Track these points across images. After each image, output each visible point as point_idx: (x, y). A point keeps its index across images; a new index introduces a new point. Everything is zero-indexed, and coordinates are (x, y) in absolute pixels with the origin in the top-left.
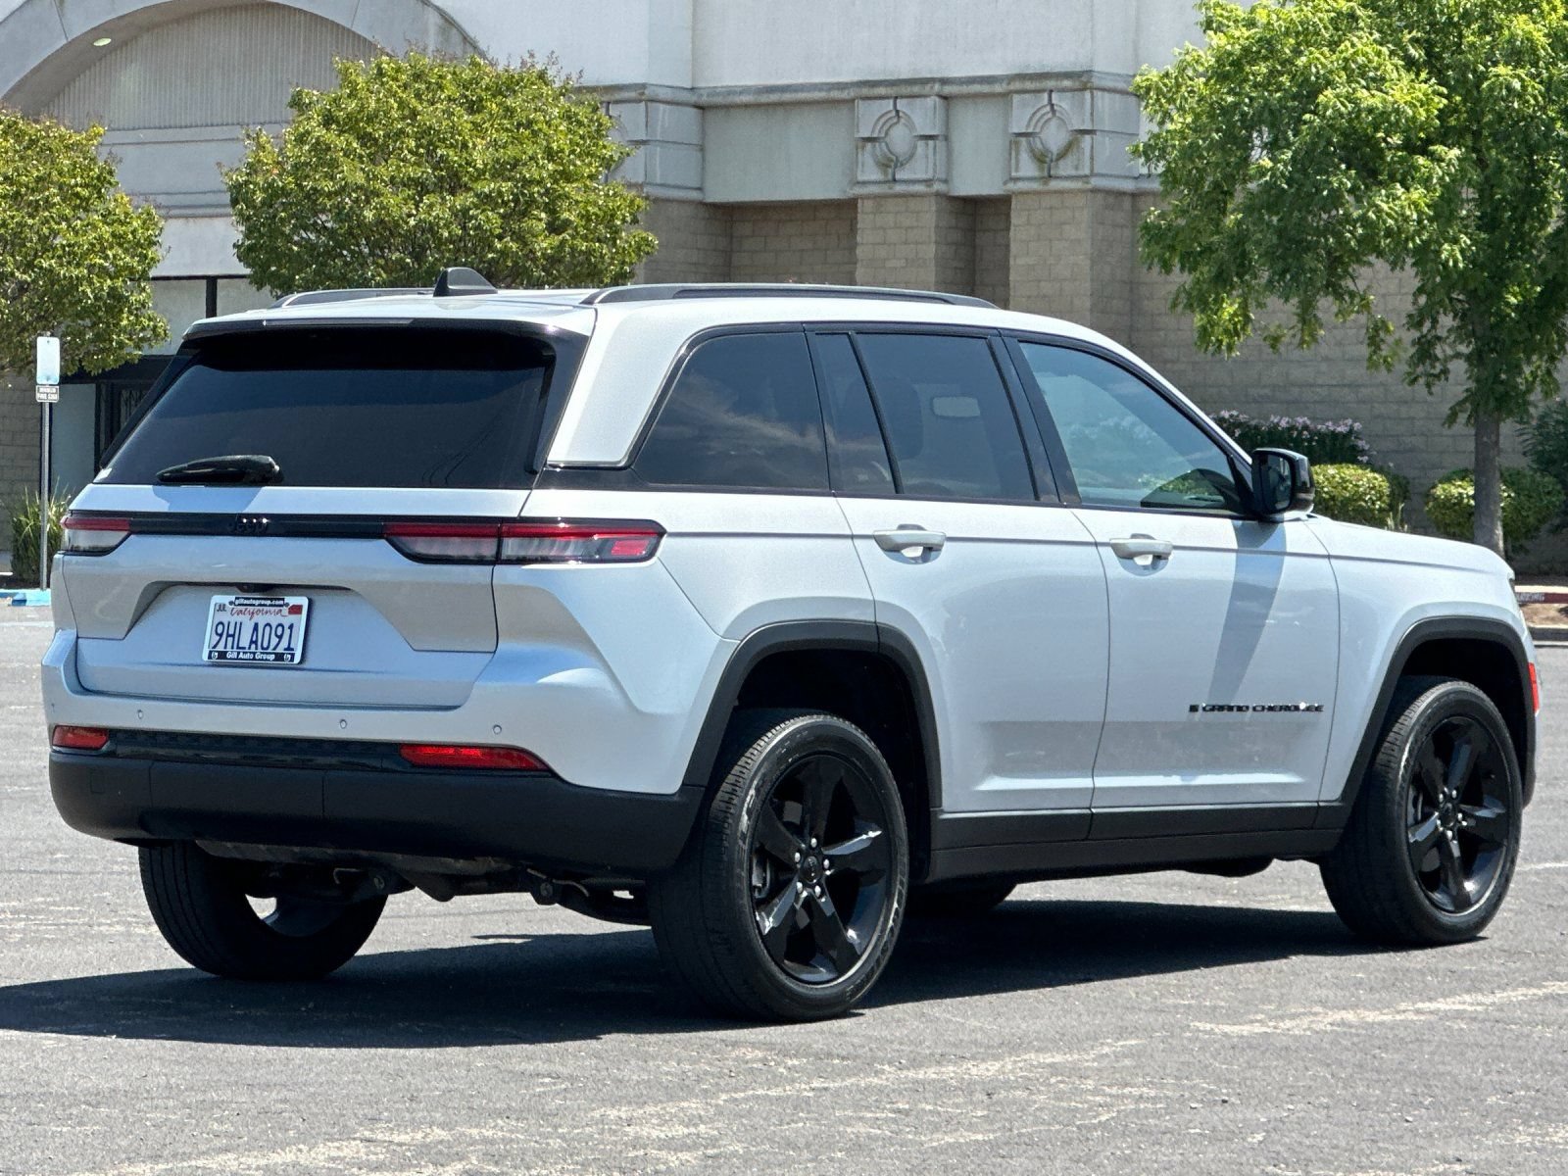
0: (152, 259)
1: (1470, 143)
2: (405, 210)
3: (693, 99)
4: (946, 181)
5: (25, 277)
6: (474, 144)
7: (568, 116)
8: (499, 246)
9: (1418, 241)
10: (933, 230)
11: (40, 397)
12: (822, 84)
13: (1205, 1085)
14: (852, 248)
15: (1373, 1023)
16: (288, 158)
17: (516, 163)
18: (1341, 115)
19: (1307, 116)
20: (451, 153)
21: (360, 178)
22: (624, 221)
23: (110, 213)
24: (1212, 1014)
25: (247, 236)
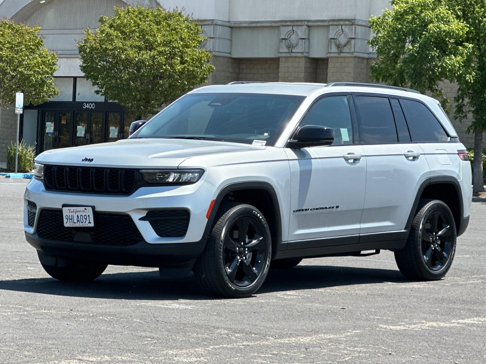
0: (54, 69)
1: (476, 43)
2: (135, 55)
3: (228, 24)
4: (308, 53)
5: (13, 74)
6: (157, 35)
7: (188, 27)
8: (164, 68)
9: (459, 73)
10: (303, 68)
11: (17, 112)
12: (270, 21)
13: (383, 348)
14: (278, 73)
15: (443, 327)
16: (98, 38)
17: (171, 42)
18: (435, 32)
19: (424, 33)
20: (150, 38)
21: (120, 45)
22: (205, 61)
23: (41, 54)
24: (386, 322)
25: (84, 63)
